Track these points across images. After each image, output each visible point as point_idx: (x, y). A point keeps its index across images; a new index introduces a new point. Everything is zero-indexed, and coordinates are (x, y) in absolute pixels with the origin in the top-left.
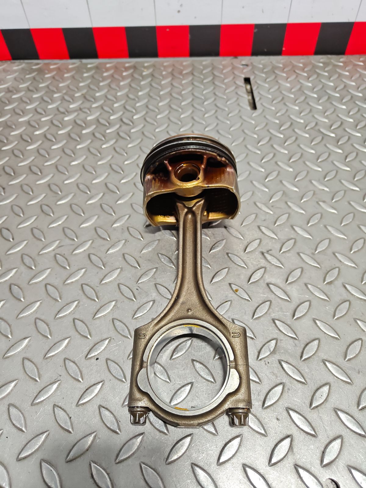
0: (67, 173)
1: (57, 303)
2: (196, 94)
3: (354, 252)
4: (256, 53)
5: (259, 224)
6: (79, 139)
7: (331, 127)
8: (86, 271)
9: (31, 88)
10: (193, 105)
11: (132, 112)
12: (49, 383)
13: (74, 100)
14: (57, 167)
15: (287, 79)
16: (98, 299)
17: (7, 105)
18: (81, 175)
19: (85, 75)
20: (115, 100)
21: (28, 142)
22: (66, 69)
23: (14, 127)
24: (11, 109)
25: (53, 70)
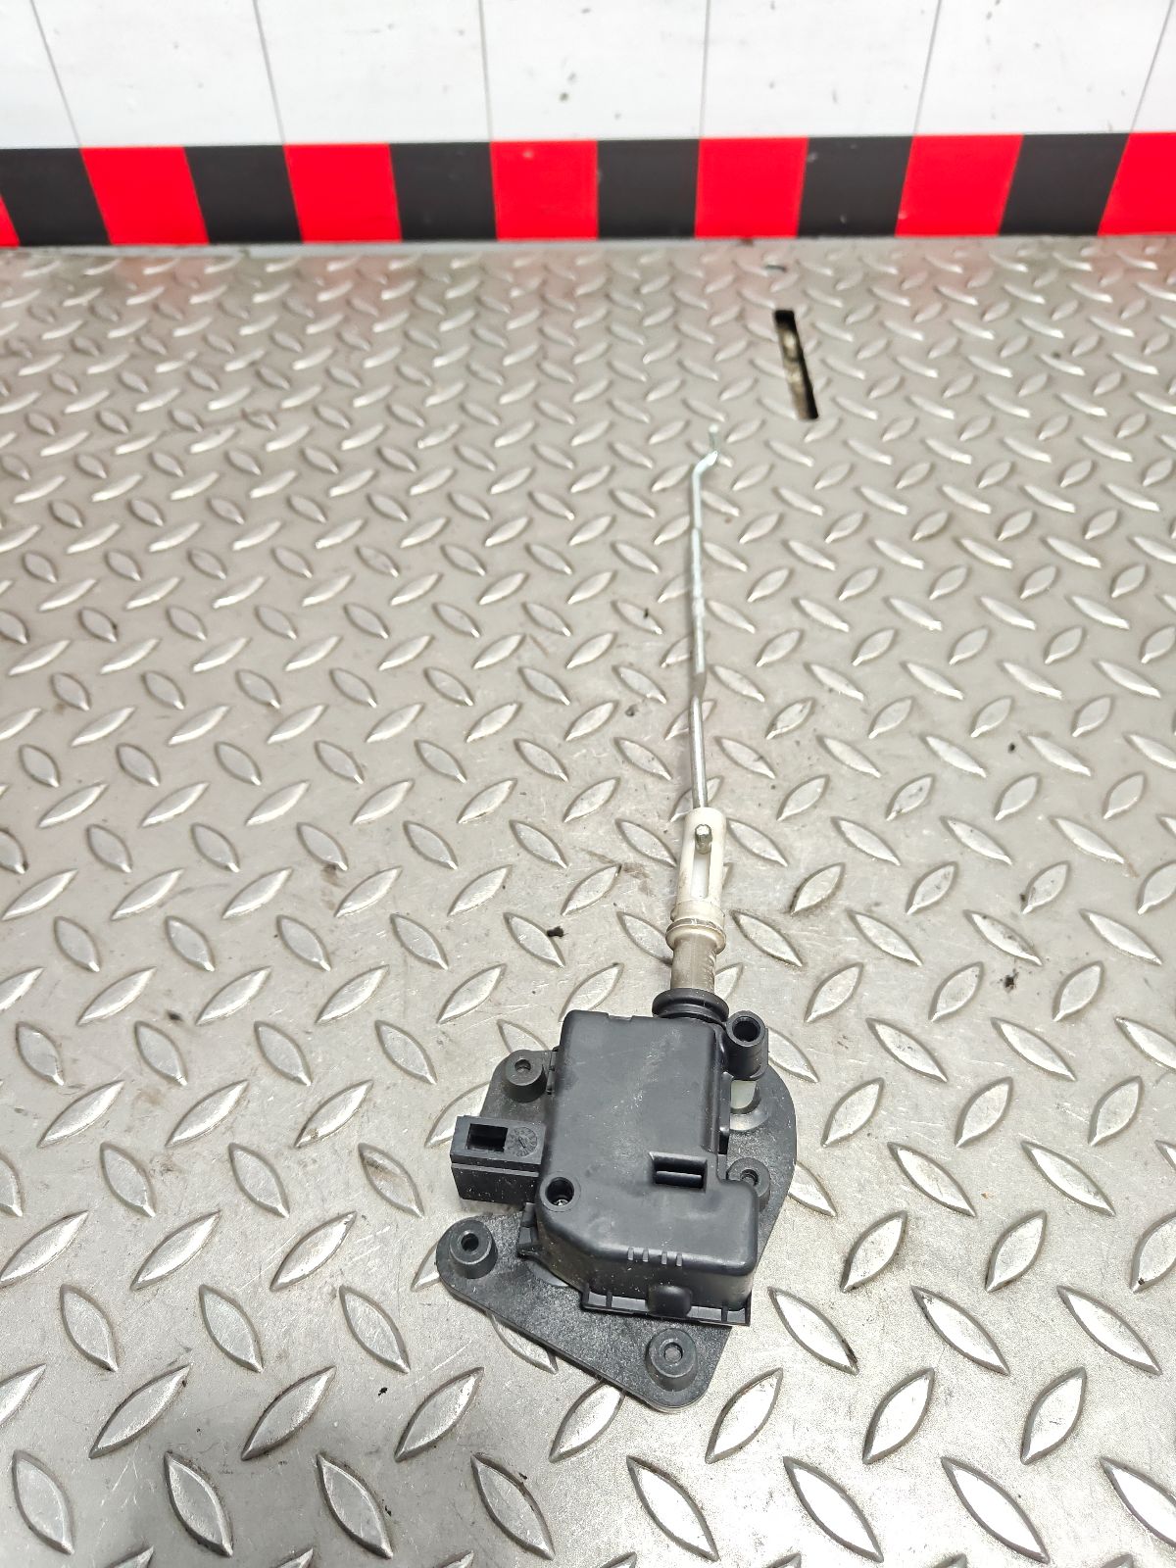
0: (201, 636)
1: (174, 1091)
2: (619, 365)
3: (1151, 909)
4: (811, 228)
5: (834, 814)
6: (240, 520)
7: (1060, 479)
8: (268, 978)
9: (81, 343)
10: (610, 404)
11: (415, 425)
12: (150, 1377)
13: (223, 383)
14: (168, 615)
15: (914, 316)
16: (311, 1078)
18: (247, 644)
19: (259, 298)
20: (356, 383)
21: (72, 526)
22: (197, 279)
23: (26, 475)
24: (16, 412)
25: (155, 279)
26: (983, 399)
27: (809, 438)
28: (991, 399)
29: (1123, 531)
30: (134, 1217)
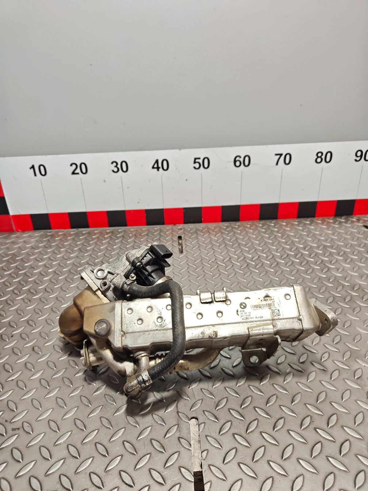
0: (68, 291)
4: (186, 222)
7: (224, 260)
9: (46, 246)
11: (109, 257)
12: (54, 388)
13: (73, 252)
14: (61, 288)
15: (204, 236)
17: (31, 256)
18: (76, 292)
19: (81, 237)
20: (99, 251)
21: (44, 275)
22: (69, 234)
23: (36, 268)
24: (34, 258)
25: (61, 235)
26: (213, 249)
27: (180, 256)
28: (215, 249)
29: (233, 268)
30: (52, 370)
